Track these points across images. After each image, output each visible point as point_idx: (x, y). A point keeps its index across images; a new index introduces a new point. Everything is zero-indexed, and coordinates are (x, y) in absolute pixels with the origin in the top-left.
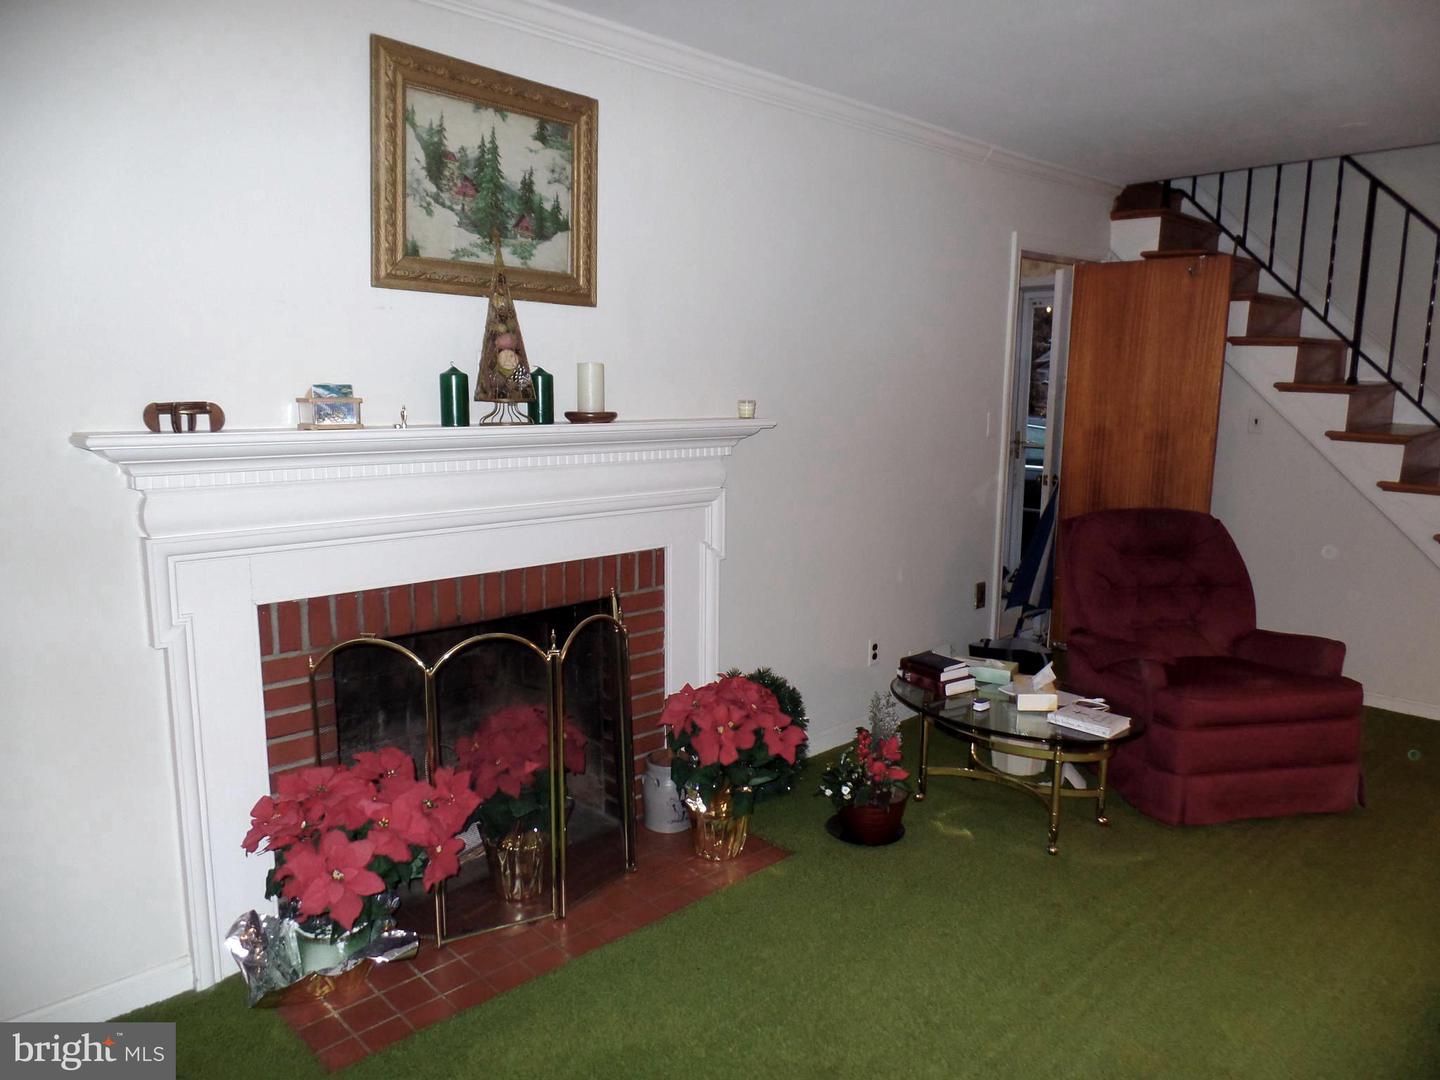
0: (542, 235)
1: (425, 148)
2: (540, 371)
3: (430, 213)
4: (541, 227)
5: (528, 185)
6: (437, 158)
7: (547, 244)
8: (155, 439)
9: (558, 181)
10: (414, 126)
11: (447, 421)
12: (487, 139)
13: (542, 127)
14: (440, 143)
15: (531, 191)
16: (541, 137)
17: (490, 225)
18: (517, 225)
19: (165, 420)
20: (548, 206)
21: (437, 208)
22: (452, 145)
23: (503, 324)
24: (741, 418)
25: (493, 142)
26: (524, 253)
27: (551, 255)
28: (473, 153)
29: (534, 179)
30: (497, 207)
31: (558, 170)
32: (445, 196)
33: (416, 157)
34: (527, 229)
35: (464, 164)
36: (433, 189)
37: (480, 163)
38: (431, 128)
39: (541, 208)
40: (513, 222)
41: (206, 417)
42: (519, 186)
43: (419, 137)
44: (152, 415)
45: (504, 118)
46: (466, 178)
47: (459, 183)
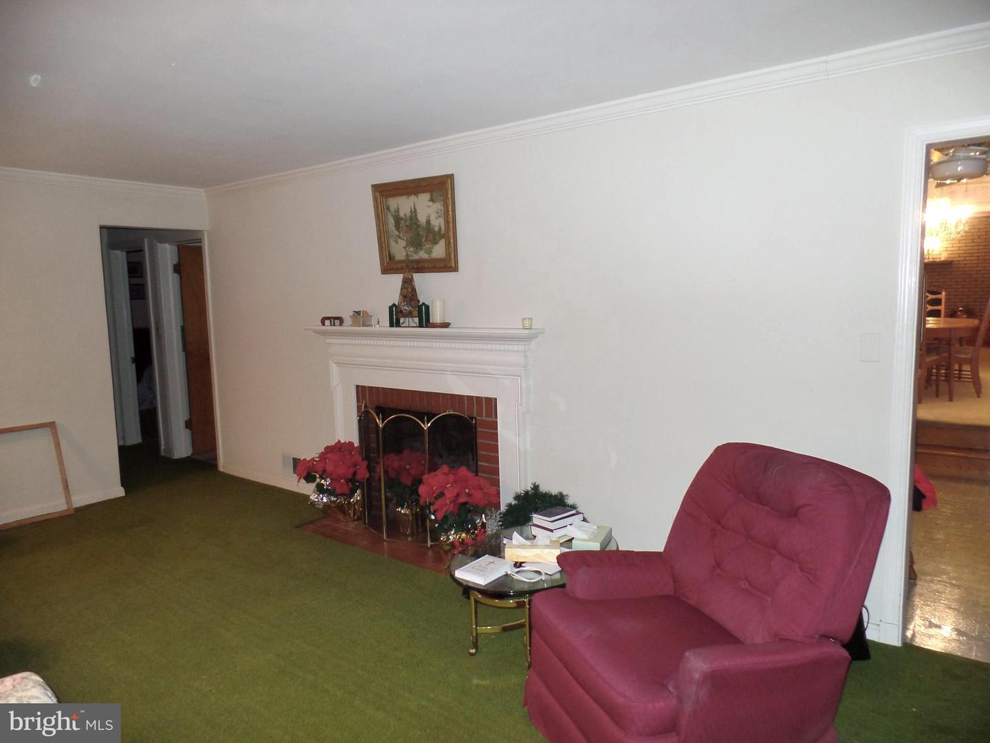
0: (435, 243)
1: (394, 219)
2: (423, 304)
3: (397, 243)
4: (434, 239)
5: (428, 222)
6: (398, 220)
7: (437, 246)
8: (323, 327)
9: (440, 217)
10: (390, 211)
11: (391, 325)
12: (413, 207)
13: (432, 195)
14: (398, 215)
15: (430, 224)
16: (432, 200)
17: (416, 243)
18: (425, 240)
19: (327, 322)
20: (436, 229)
21: (399, 240)
22: (402, 215)
23: (408, 284)
24: (523, 329)
25: (415, 208)
26: (429, 252)
27: (439, 251)
28: (408, 214)
29: (430, 219)
30: (418, 235)
31: (439, 211)
32: (401, 235)
33: (391, 221)
34: (430, 241)
35: (406, 220)
36: (398, 233)
37: (411, 218)
38: (411, 211)
39: (434, 231)
40: (424, 239)
41: (338, 321)
42: (425, 223)
43: (392, 215)
44: (323, 321)
45: (417, 197)
46: (407, 226)
47: (405, 228)
